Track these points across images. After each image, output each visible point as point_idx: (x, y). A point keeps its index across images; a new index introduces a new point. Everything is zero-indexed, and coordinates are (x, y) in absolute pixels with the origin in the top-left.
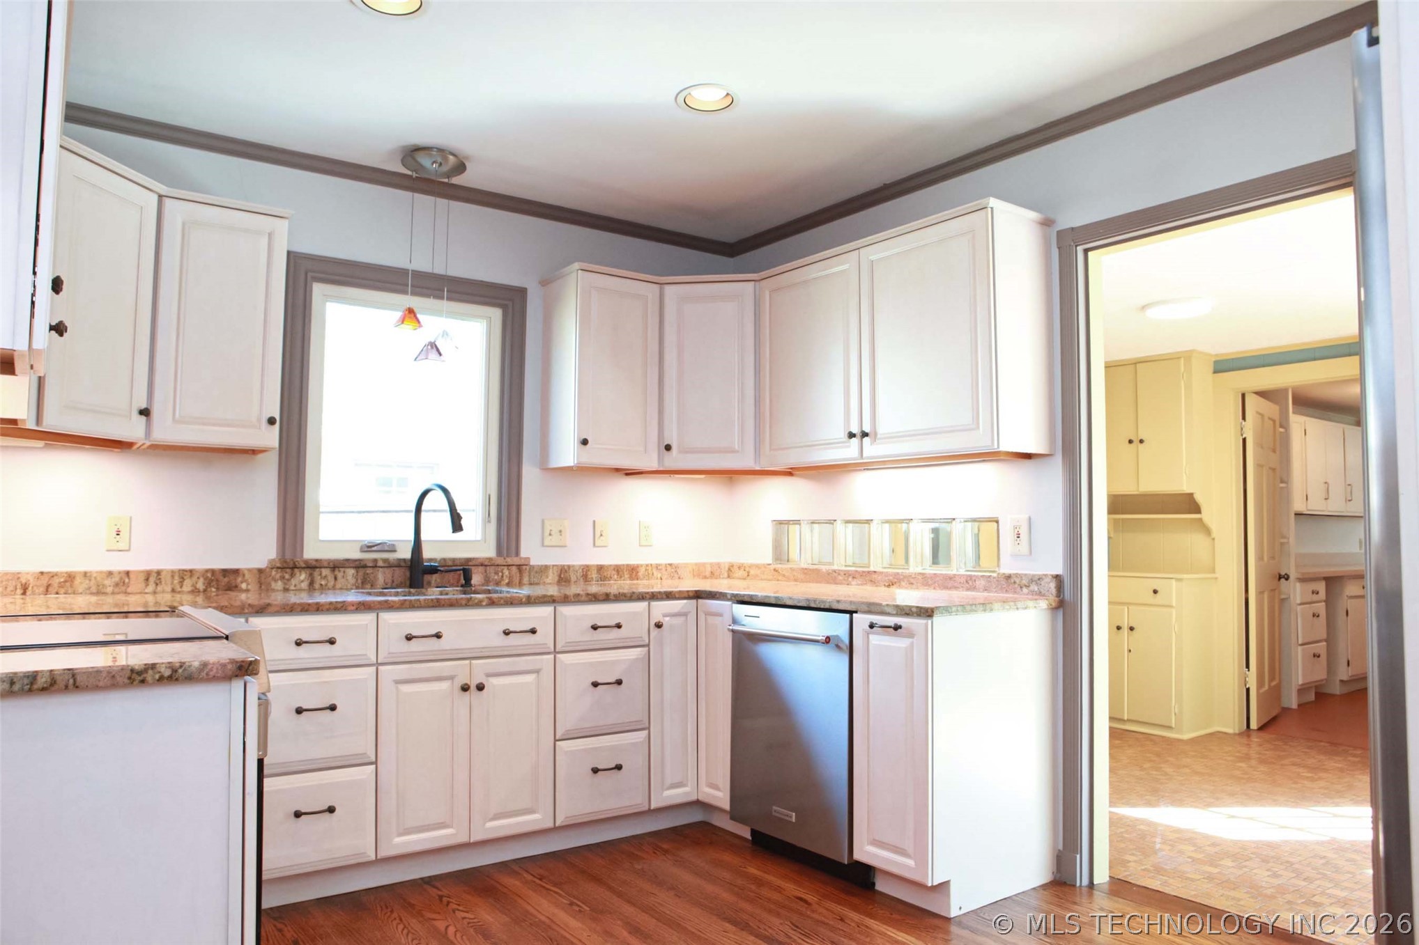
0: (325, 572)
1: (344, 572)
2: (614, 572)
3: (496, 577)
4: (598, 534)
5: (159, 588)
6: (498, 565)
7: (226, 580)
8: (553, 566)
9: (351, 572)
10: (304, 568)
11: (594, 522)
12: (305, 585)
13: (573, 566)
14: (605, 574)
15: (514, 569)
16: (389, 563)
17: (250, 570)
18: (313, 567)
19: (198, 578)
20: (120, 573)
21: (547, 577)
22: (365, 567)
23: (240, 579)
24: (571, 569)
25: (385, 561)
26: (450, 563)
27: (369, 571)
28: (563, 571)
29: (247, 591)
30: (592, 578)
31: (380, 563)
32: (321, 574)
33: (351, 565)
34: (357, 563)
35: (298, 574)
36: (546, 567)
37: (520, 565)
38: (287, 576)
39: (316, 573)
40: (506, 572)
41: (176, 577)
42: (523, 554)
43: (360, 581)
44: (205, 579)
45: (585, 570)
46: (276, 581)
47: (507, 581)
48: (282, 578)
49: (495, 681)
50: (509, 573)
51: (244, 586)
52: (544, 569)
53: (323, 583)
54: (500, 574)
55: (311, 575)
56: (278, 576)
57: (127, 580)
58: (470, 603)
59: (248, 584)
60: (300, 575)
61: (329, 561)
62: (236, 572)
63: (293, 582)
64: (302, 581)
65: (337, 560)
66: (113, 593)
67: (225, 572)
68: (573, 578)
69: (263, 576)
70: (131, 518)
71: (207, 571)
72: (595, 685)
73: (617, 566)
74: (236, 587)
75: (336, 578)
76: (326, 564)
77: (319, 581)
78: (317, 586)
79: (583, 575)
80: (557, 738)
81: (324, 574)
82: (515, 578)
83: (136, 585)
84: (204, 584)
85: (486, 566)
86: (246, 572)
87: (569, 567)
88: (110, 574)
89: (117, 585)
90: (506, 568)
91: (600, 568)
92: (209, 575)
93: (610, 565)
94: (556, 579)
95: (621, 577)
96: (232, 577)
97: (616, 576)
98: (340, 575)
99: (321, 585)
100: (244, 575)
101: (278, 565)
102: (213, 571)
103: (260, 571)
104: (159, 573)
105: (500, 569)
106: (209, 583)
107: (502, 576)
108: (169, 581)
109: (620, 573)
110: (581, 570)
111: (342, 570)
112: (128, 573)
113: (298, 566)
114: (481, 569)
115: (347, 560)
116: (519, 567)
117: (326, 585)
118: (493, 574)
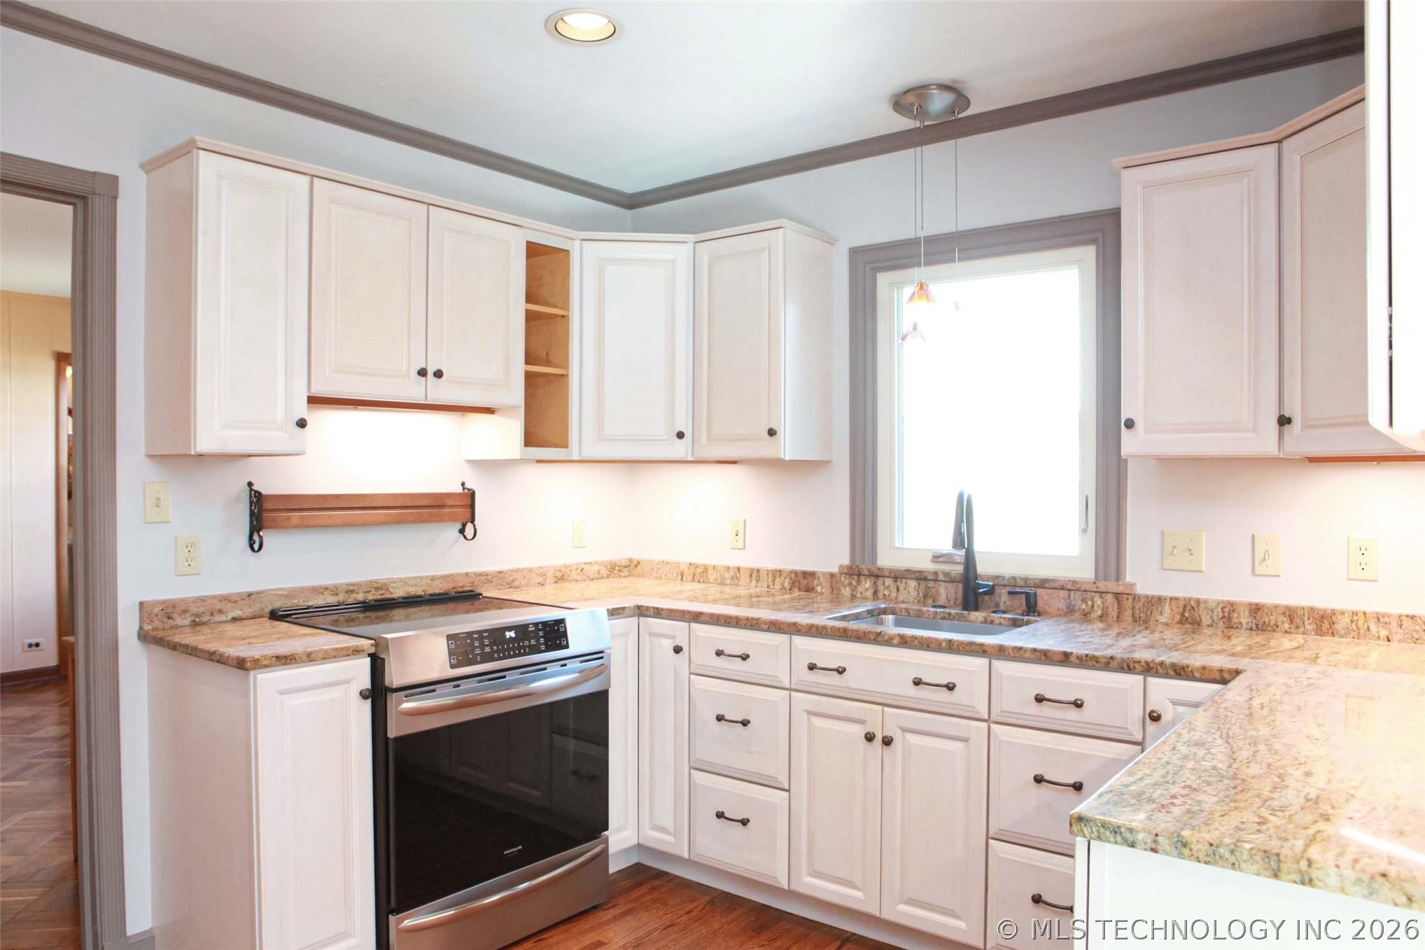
0: (888, 582)
1: (906, 583)
2: (1282, 618)
3: (1084, 606)
4: (1258, 558)
5: (759, 584)
6: (1085, 591)
7: (805, 582)
8: (1171, 599)
9: (913, 584)
10: (868, 576)
11: (1253, 536)
12: (869, 594)
13: (1206, 602)
14: (1267, 620)
15: (1110, 598)
16: (950, 577)
17: (823, 574)
18: (877, 575)
19: (785, 578)
20: (734, 568)
21: (1161, 614)
22: (926, 579)
23: (816, 582)
24: (1202, 606)
25: (946, 574)
26: (1022, 583)
27: (931, 584)
28: (1189, 607)
29: (822, 593)
30: (1241, 623)
31: (941, 577)
32: (884, 584)
33: (913, 576)
34: (917, 575)
35: (864, 582)
36: (1160, 599)
37: (1119, 594)
38: (854, 583)
39: (880, 582)
40: (1099, 602)
41: (770, 576)
42: (1129, 578)
43: (921, 595)
44: (790, 579)
45: (1227, 610)
46: (845, 587)
47: (1099, 613)
48: (850, 584)
49: (912, 738)
50: (1103, 602)
51: (819, 589)
52: (1155, 602)
53: (886, 593)
54: (1090, 603)
55: (875, 583)
56: (846, 582)
57: (738, 575)
58: (880, 639)
59: (822, 588)
60: (865, 583)
61: (891, 571)
62: (812, 574)
63: (860, 589)
64: (867, 590)
65: (898, 570)
66: (730, 585)
67: (805, 574)
68: (1206, 620)
69: (834, 579)
70: (745, 521)
71: (791, 572)
72: (1039, 780)
73: (1288, 608)
74: (813, 589)
75: (898, 590)
76: (887, 574)
77: (883, 591)
78: (880, 595)
79: (1223, 617)
80: (991, 834)
81: (887, 584)
82: (1110, 609)
83: (744, 578)
84: (789, 583)
85: (1069, 590)
86: (820, 575)
87: (1198, 601)
88: (728, 568)
89: (732, 578)
90: (1098, 595)
91: (1256, 609)
92: (793, 576)
93: (1276, 607)
94: (1178, 617)
95: (1298, 627)
96: (810, 579)
97: (1287, 626)
98: (902, 586)
99: (884, 595)
100: (819, 578)
101: (845, 571)
102: (796, 573)
103: (832, 575)
104: (758, 571)
105: (1089, 595)
106: (793, 584)
107: (1093, 606)
108: (765, 579)
109: (1297, 621)
110: (1219, 609)
111: (904, 581)
112: (739, 569)
113: (862, 573)
114: (1063, 594)
115: (908, 571)
116: (1117, 595)
117: (889, 595)
118: (1080, 602)
